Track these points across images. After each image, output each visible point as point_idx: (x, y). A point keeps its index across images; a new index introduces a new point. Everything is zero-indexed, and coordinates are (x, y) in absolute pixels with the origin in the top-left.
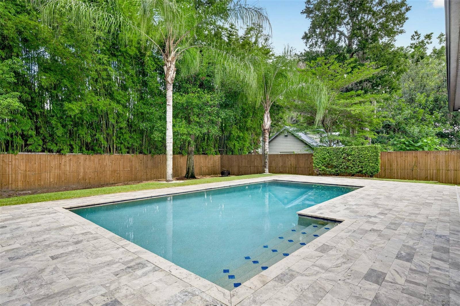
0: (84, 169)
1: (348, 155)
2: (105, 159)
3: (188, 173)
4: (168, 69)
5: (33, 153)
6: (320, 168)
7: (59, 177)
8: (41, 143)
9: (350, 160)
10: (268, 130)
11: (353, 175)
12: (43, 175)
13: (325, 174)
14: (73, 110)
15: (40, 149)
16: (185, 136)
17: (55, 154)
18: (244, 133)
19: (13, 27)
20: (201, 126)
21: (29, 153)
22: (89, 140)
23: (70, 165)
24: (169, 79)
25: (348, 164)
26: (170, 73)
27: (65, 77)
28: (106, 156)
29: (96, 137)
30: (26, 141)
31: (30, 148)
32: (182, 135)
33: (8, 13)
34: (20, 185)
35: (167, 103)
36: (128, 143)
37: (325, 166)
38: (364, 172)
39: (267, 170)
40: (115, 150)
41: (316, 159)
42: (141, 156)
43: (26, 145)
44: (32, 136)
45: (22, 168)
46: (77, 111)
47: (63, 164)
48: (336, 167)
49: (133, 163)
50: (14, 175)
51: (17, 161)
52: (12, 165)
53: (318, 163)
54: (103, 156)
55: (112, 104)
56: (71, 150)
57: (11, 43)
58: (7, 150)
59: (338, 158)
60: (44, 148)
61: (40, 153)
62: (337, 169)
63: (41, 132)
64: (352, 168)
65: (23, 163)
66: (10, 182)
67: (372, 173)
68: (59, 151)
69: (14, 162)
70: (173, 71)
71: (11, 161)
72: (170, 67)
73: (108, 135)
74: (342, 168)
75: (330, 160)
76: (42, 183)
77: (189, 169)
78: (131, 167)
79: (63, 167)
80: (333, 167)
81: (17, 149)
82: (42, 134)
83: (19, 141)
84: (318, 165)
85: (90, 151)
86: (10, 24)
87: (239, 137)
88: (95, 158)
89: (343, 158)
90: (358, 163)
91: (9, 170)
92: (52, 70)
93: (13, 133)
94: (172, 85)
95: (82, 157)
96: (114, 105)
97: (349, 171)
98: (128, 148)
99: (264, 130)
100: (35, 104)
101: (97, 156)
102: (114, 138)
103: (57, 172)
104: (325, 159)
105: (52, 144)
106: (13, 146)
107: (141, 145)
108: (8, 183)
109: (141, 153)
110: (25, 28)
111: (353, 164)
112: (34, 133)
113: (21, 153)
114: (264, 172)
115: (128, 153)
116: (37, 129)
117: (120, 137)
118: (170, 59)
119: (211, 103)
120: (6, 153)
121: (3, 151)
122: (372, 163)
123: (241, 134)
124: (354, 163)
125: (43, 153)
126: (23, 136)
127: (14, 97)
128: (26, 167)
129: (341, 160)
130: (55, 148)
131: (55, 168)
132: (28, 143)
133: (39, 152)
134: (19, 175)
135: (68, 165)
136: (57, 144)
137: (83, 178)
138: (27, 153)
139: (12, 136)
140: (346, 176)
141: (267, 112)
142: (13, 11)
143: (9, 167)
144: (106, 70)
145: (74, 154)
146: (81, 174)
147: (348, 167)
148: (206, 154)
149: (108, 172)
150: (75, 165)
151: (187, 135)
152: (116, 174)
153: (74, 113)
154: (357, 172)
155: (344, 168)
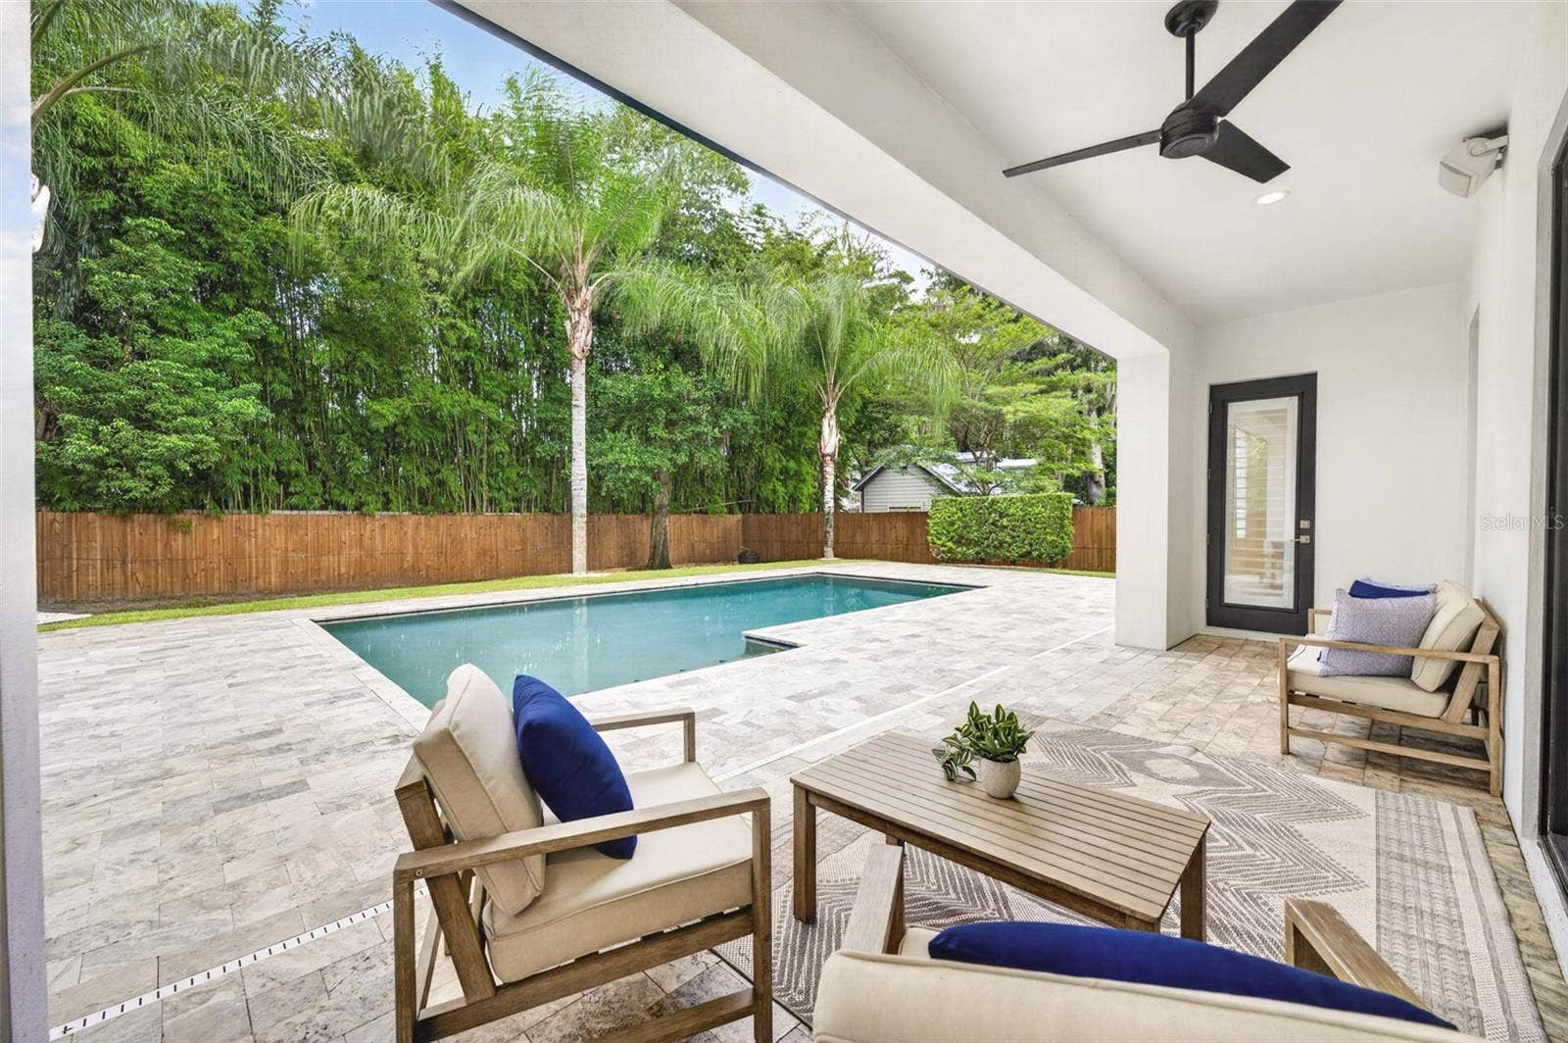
0: (415, 547)
1: (1001, 515)
2: (462, 522)
3: (653, 557)
4: (574, 327)
5: (303, 513)
6: (943, 545)
7: (360, 563)
8: (319, 489)
9: (1006, 527)
10: (832, 456)
11: (1013, 563)
12: (324, 561)
13: (952, 561)
14: (384, 416)
15: (317, 501)
16: (636, 472)
17: (349, 513)
18: (798, 462)
19: (249, 244)
20: (676, 448)
21: (295, 512)
22: (424, 481)
23: (383, 537)
24: (576, 350)
25: (1002, 535)
26: (578, 335)
27: (364, 345)
28: (465, 516)
29: (440, 476)
30: (287, 486)
31: (294, 500)
32: (630, 469)
33: (239, 216)
34: (274, 580)
35: (574, 403)
36: (516, 490)
37: (954, 543)
38: (1035, 554)
39: (829, 551)
40: (485, 504)
41: (936, 524)
42: (547, 517)
43: (288, 494)
44: (297, 475)
45: (278, 545)
46: (392, 419)
47: (367, 534)
48: (976, 544)
49: (529, 534)
50: (261, 560)
51: (267, 528)
52: (256, 537)
53: (938, 535)
54: (458, 517)
55: (472, 400)
56: (386, 506)
57: (247, 279)
58: (247, 506)
59: (982, 523)
60: (326, 501)
61: (318, 512)
62: (977, 549)
63: (318, 464)
64: (1010, 545)
65: (280, 534)
66: (254, 575)
67: (1051, 558)
68: (358, 507)
69: (260, 531)
70: (585, 331)
71: (256, 530)
72: (578, 322)
73: (469, 470)
74: (988, 546)
75: (965, 528)
76: (323, 577)
77: (655, 547)
78: (523, 542)
79: (367, 542)
80: (969, 543)
81: (267, 503)
82: (320, 470)
83: (271, 485)
84: (939, 539)
85: (429, 507)
86: (243, 238)
87: (785, 471)
88: (441, 522)
89: (993, 524)
90: (1023, 535)
91: (250, 547)
92: (336, 332)
93: (257, 468)
94: (584, 362)
95: (411, 520)
96: (476, 403)
97: (1003, 552)
98: (515, 500)
99: (824, 456)
100: (303, 406)
101: (443, 517)
102: (483, 477)
103: (355, 552)
104: (952, 524)
105: (343, 493)
106: (257, 495)
107: (548, 493)
108: (250, 577)
109: (546, 510)
110: (274, 244)
111: (1013, 537)
112: (303, 468)
113: (276, 512)
114: (823, 556)
115: (518, 510)
116: (311, 459)
117: (497, 474)
118: (578, 304)
119: (696, 395)
120: (245, 512)
121: (239, 508)
122: (1051, 534)
123: (792, 465)
124: (1015, 534)
125: (325, 512)
126: (280, 475)
127: (245, 395)
128: (286, 543)
129: (986, 528)
130: (351, 501)
131: (350, 545)
132: (291, 489)
133: (315, 509)
134: (273, 560)
135: (378, 538)
136: (352, 491)
137: (413, 566)
138: (288, 512)
139: (255, 475)
140: (999, 564)
141: (828, 415)
142: (249, 210)
143: (250, 541)
144: (453, 326)
145: (391, 513)
146: (409, 558)
147: (1001, 544)
148: (706, 513)
149: (469, 553)
150: (395, 538)
151: (641, 468)
152: (488, 559)
153: (385, 423)
154: (1021, 556)
155: (995, 547)
